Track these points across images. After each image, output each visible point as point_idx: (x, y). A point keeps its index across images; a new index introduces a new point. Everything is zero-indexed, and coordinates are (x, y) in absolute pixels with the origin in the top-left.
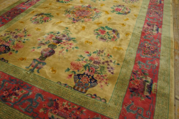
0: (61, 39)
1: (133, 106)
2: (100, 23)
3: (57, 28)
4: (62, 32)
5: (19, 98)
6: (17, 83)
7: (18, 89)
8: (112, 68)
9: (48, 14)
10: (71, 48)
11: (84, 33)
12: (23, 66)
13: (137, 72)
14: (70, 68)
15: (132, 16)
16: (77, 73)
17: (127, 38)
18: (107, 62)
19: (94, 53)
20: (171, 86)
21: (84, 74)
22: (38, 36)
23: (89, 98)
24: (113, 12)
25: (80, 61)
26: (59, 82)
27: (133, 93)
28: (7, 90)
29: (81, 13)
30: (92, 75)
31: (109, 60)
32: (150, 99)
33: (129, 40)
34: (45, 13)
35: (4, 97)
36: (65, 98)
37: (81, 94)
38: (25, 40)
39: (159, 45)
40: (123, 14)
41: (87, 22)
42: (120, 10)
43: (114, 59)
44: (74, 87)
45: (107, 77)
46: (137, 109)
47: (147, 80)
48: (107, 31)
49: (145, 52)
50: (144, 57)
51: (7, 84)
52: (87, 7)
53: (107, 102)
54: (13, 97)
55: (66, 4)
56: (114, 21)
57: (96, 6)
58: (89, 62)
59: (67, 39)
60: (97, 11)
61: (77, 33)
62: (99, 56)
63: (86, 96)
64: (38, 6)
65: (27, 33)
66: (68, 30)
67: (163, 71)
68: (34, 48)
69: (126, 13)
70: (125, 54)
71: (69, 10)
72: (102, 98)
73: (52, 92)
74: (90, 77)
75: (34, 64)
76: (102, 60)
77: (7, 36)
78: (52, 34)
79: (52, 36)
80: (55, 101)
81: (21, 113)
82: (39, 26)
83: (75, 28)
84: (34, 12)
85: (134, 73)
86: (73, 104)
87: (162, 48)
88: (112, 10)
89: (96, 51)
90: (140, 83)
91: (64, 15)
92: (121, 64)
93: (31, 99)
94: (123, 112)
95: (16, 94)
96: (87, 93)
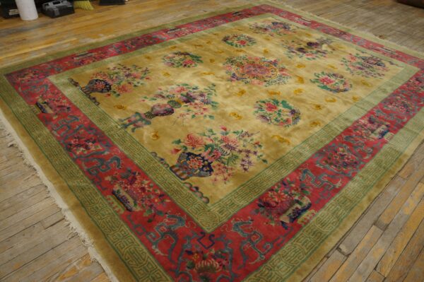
0: (195, 99)
1: (248, 226)
2: (275, 93)
3: (198, 81)
4: (202, 88)
5: (88, 153)
6: (96, 135)
7: (94, 142)
8: (250, 163)
9: (196, 57)
10: (202, 116)
11: (239, 100)
12: (117, 117)
13: (292, 182)
14: (182, 141)
15: (347, 98)
16: (189, 150)
17: (309, 129)
18: (248, 152)
19: (234, 132)
20: (341, 225)
21: (200, 155)
22: (161, 84)
23: (185, 188)
24: (314, 82)
25: (205, 137)
26: (155, 153)
27: (261, 209)
28: (78, 138)
29: (252, 69)
30: (210, 161)
31: (253, 150)
32: (286, 229)
33: (310, 134)
34: (192, 53)
35: (71, 145)
36: (150, 176)
37: (177, 179)
38: (138, 83)
39: (367, 158)
40: (331, 90)
41: (254, 84)
42: (331, 82)
43: (262, 151)
44: (173, 167)
45: (234, 171)
46: (252, 233)
47: (301, 201)
48: (281, 107)
49: (329, 160)
50: (322, 167)
51: (82, 131)
52: (271, 62)
53: (209, 205)
54: (82, 149)
55: (236, 48)
56: (303, 97)
57: (287, 65)
58: (217, 142)
59: (203, 101)
60: (284, 72)
61: (226, 97)
62: (240, 139)
63: (182, 185)
64: (186, 40)
65: (147, 75)
66: (214, 88)
67: (342, 199)
68: (145, 98)
69: (338, 91)
70: (288, 151)
71: (234, 59)
72: (204, 195)
73: (136, 162)
74: (206, 162)
75: (133, 119)
76: (242, 146)
77: (117, 70)
78: (185, 87)
79: (183, 89)
80: (134, 174)
81: (80, 171)
82: (171, 70)
83: (228, 90)
84: (175, 47)
85: (283, 183)
86: (156, 186)
87: (371, 164)
88: (313, 77)
89: (240, 131)
90: (284, 200)
91: (221, 65)
92: (270, 162)
93: (103, 160)
94: (225, 227)
95: (87, 147)
96: (187, 181)
